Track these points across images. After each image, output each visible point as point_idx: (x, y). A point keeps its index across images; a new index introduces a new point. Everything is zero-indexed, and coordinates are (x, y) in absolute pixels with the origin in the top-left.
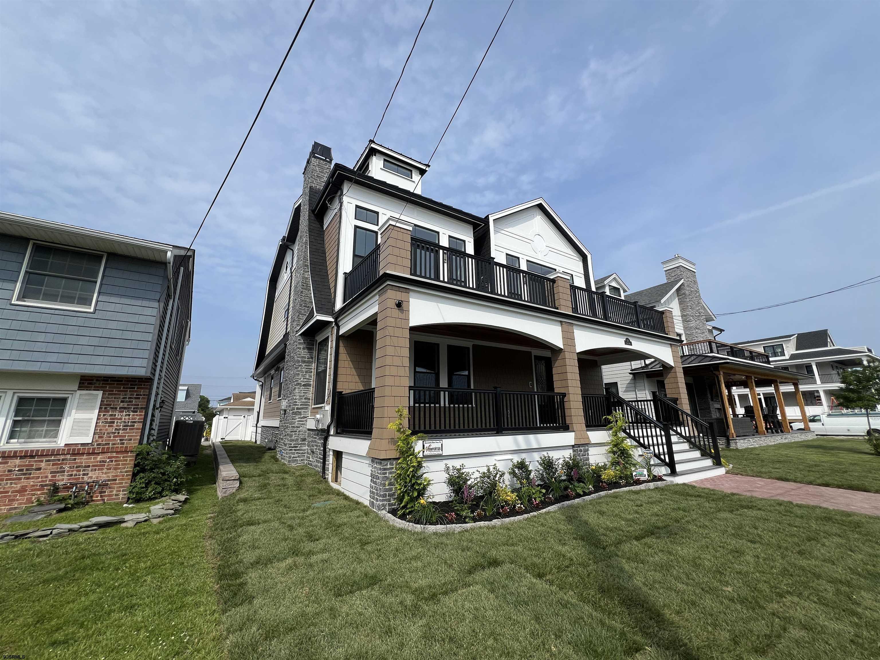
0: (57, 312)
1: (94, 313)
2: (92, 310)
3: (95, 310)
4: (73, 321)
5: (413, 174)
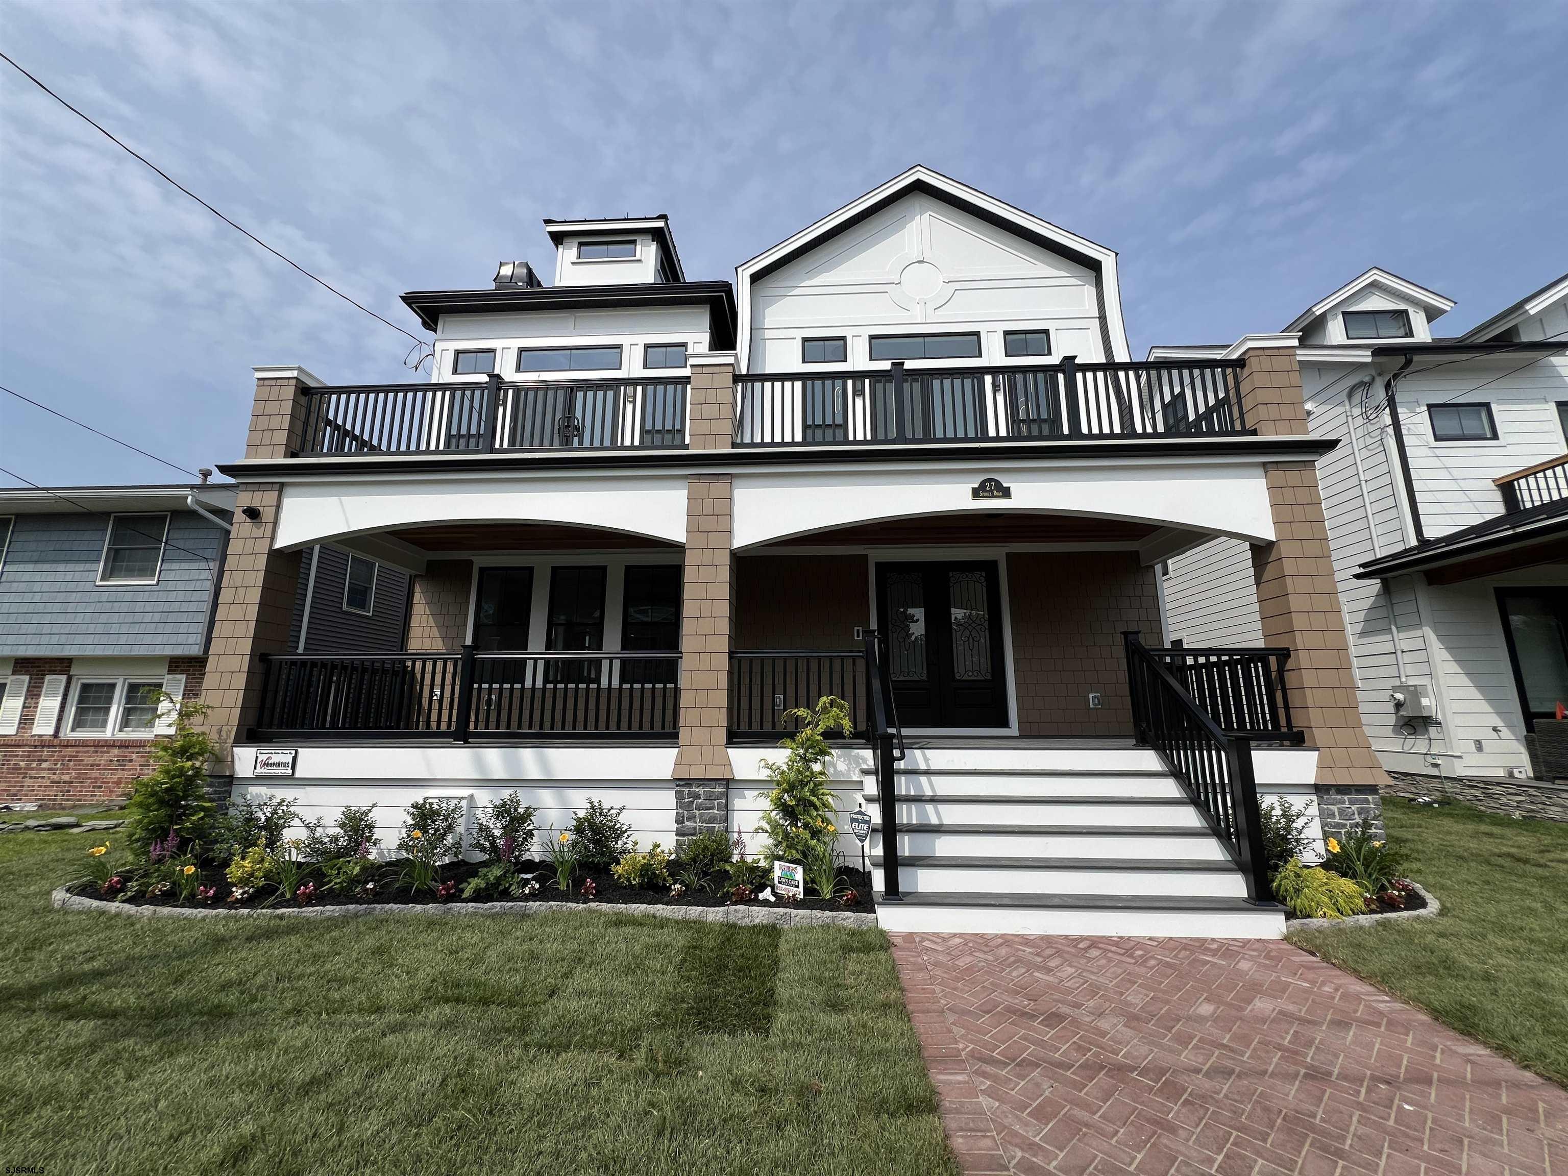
0: (129, 588)
1: (158, 584)
2: (154, 582)
3: (158, 581)
4: (141, 597)
5: (638, 247)
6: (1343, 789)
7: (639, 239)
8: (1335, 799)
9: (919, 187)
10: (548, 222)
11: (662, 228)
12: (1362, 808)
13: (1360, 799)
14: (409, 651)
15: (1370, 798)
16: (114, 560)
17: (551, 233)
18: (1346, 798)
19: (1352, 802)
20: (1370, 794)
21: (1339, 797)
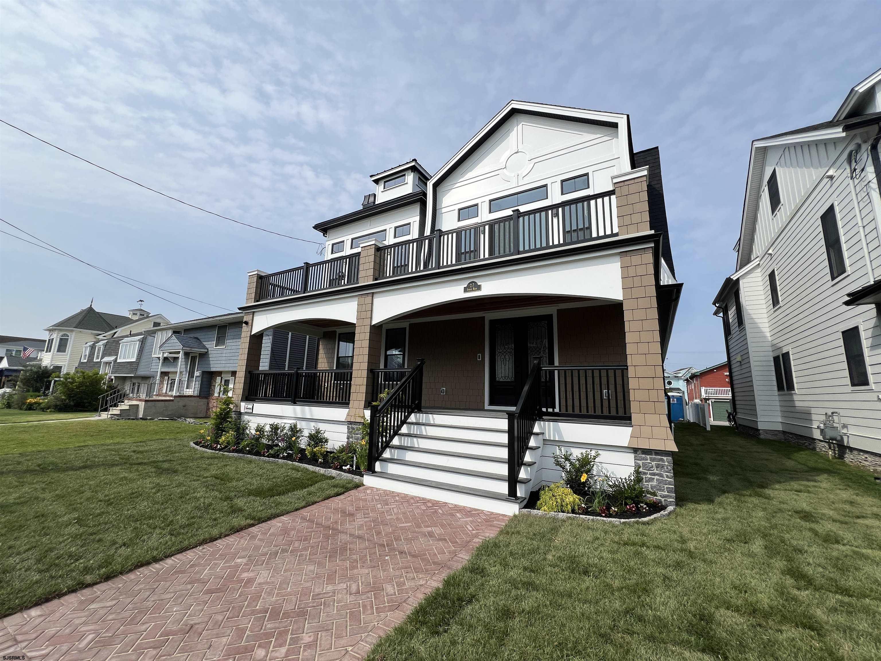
3: (226, 347)
5: (406, 177)
6: (647, 452)
7: (406, 173)
8: (640, 457)
9: (514, 112)
10: (371, 176)
11: (414, 165)
12: (659, 464)
13: (657, 459)
14: (318, 369)
15: (665, 458)
16: (219, 340)
17: (373, 181)
18: (648, 457)
19: (652, 460)
20: (665, 456)
21: (644, 456)
